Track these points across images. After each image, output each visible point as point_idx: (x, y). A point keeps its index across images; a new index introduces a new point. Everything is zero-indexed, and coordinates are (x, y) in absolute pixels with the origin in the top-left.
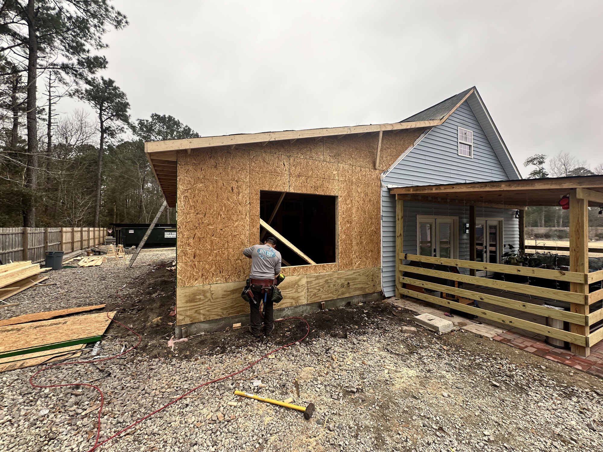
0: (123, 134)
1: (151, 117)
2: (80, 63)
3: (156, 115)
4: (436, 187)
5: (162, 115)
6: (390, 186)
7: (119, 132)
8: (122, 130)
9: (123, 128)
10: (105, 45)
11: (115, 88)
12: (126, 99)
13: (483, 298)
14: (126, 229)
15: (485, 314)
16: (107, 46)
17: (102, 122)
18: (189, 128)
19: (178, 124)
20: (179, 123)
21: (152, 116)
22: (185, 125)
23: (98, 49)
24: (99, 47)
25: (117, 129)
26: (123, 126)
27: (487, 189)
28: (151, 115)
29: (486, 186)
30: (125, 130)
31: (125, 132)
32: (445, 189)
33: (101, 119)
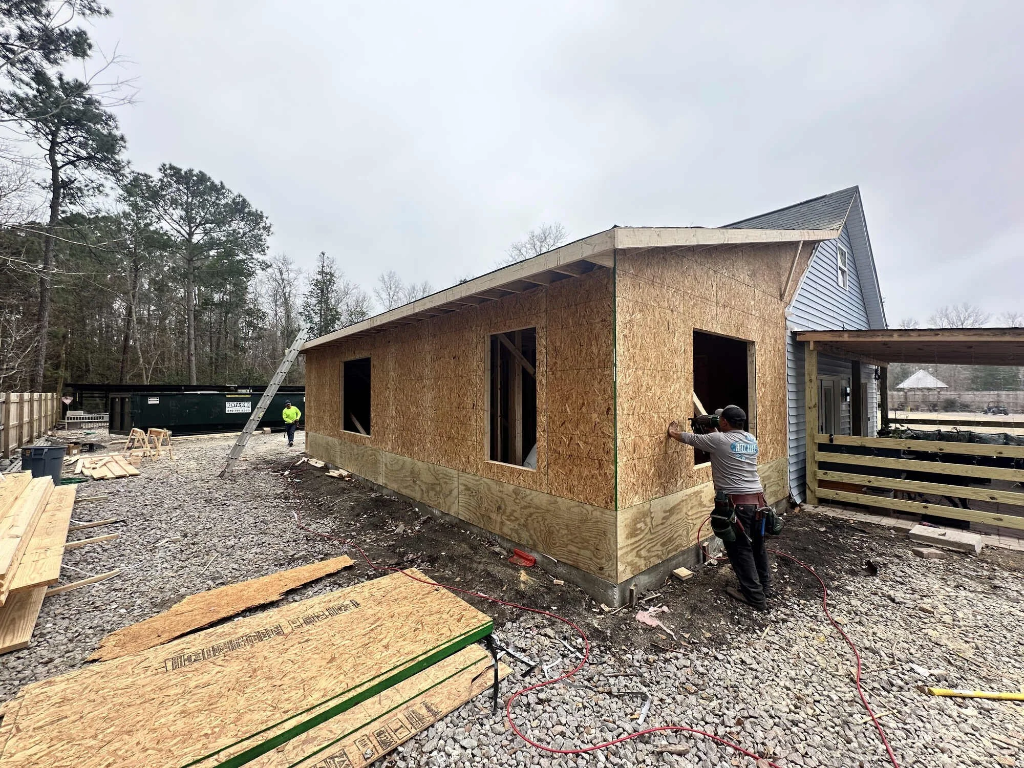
0: (101, 198)
1: (160, 170)
2: (23, 36)
3: (172, 168)
4: (900, 333)
5: (184, 168)
6: (796, 329)
7: (91, 192)
8: (99, 188)
9: (102, 185)
10: (102, 10)
11: (90, 102)
12: (116, 127)
13: (996, 496)
14: (142, 396)
15: (1000, 520)
16: (107, 12)
17: (55, 169)
18: (244, 201)
19: (218, 190)
20: (223, 187)
21: (163, 169)
22: (236, 194)
23: (84, 14)
24: (88, 12)
25: (86, 186)
26: (103, 181)
27: (1007, 338)
28: (159, 165)
29: (1005, 334)
30: (107, 190)
31: (107, 195)
32: (919, 336)
33: (53, 162)
